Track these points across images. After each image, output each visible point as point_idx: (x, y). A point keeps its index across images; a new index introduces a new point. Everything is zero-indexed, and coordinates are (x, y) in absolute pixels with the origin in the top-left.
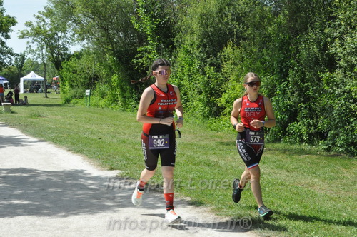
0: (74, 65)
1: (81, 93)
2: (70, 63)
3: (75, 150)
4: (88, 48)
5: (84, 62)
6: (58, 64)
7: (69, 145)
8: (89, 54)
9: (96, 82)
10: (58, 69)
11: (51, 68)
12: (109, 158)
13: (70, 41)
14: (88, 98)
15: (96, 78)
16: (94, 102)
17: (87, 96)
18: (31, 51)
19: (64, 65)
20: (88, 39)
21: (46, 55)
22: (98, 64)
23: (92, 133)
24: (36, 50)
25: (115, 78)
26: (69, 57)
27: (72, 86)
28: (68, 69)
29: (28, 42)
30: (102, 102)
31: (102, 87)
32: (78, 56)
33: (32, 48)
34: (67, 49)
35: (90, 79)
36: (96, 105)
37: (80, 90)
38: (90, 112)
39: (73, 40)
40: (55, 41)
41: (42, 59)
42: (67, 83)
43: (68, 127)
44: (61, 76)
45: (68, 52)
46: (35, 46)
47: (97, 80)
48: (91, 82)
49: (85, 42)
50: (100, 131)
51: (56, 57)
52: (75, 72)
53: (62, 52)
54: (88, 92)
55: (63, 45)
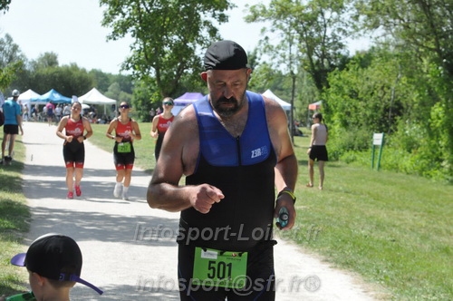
0: (354, 80)
1: (365, 140)
2: (345, 75)
3: (336, 262)
4: (386, 44)
5: (374, 74)
6: (319, 76)
7: (328, 248)
8: (385, 57)
9: (398, 118)
10: (319, 86)
11: (306, 84)
12: (409, 284)
13: (349, 29)
14: (378, 151)
15: (398, 109)
16: (390, 160)
17: (375, 147)
18: (269, 48)
19: (333, 78)
20: (387, 26)
21: (299, 58)
22: (404, 80)
23: (379, 226)
24: (278, 47)
25: (437, 110)
26: (344, 63)
27: (345, 124)
28: (340, 89)
29: (263, 30)
30: (408, 161)
31: (409, 128)
32: (364, 61)
33: (271, 42)
34: (341, 46)
35: (386, 110)
36: (394, 168)
37: (363, 133)
38: (380, 181)
39: (354, 27)
40: (318, 30)
41: (289, 66)
42: (335, 118)
43: (331, 210)
44: (324, 102)
45: (343, 52)
46: (276, 38)
47: (400, 114)
48: (387, 118)
49: (380, 31)
50: (398, 223)
51: (318, 62)
52: (354, 94)
53: (331, 51)
54: (378, 138)
55: (334, 36)
